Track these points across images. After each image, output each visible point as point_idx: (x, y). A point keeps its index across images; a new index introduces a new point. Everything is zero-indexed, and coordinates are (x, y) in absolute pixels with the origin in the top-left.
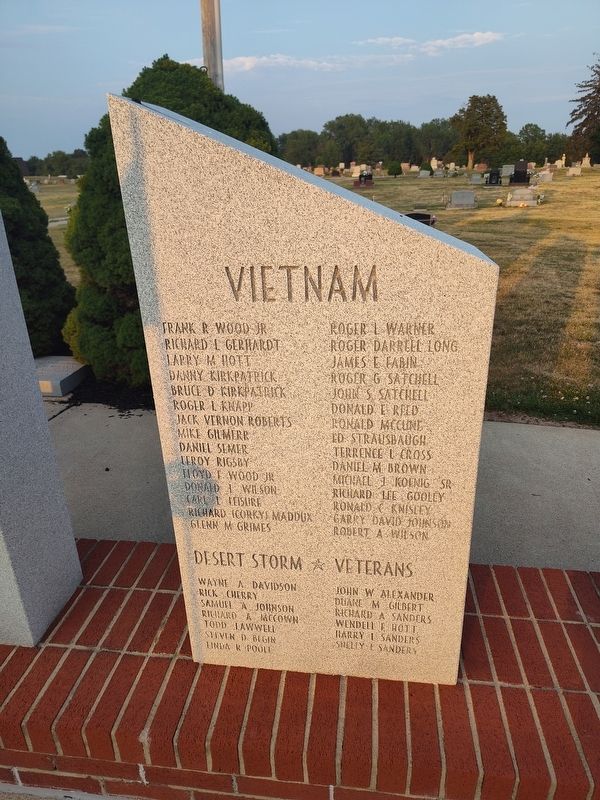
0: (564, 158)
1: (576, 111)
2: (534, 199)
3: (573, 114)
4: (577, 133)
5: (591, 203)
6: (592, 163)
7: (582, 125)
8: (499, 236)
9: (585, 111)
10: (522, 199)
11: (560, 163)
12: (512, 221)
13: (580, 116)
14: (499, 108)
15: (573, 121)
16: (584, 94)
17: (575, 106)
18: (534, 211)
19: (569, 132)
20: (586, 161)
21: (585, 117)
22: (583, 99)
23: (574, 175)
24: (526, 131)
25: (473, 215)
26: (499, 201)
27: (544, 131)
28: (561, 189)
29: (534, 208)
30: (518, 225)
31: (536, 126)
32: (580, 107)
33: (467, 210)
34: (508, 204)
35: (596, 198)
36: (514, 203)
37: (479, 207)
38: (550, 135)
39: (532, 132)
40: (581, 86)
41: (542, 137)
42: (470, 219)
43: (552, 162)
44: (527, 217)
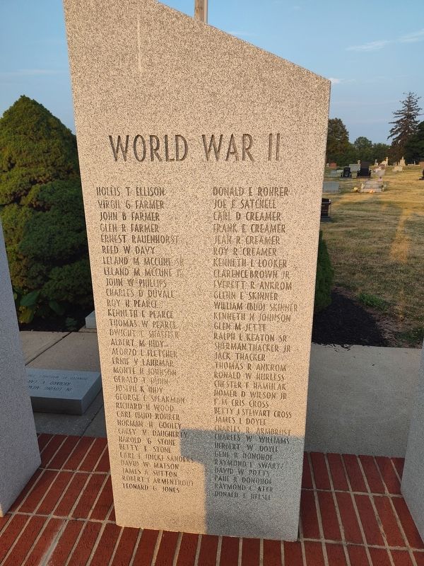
0: (387, 160)
1: (393, 129)
2: (380, 187)
3: (391, 131)
4: (394, 143)
5: (419, 191)
6: (406, 164)
7: (398, 138)
8: (371, 214)
9: (399, 130)
10: (371, 188)
11: (385, 163)
12: (371, 203)
13: (396, 133)
14: (343, 127)
15: (391, 136)
16: (399, 119)
17: (393, 126)
18: (381, 196)
19: (389, 143)
20: (402, 162)
21: (399, 133)
22: (398, 122)
23: (398, 171)
24: (359, 142)
25: (340, 198)
26: (356, 189)
27: (371, 142)
28: (393, 181)
29: (380, 194)
30: (377, 206)
31: (365, 138)
32: (396, 127)
33: (335, 195)
34: (362, 191)
35: (420, 187)
36: (366, 190)
37: (342, 193)
38: (375, 144)
39: (363, 142)
40: (397, 114)
41: (370, 145)
42: (341, 201)
43: (380, 162)
44: (379, 200)
